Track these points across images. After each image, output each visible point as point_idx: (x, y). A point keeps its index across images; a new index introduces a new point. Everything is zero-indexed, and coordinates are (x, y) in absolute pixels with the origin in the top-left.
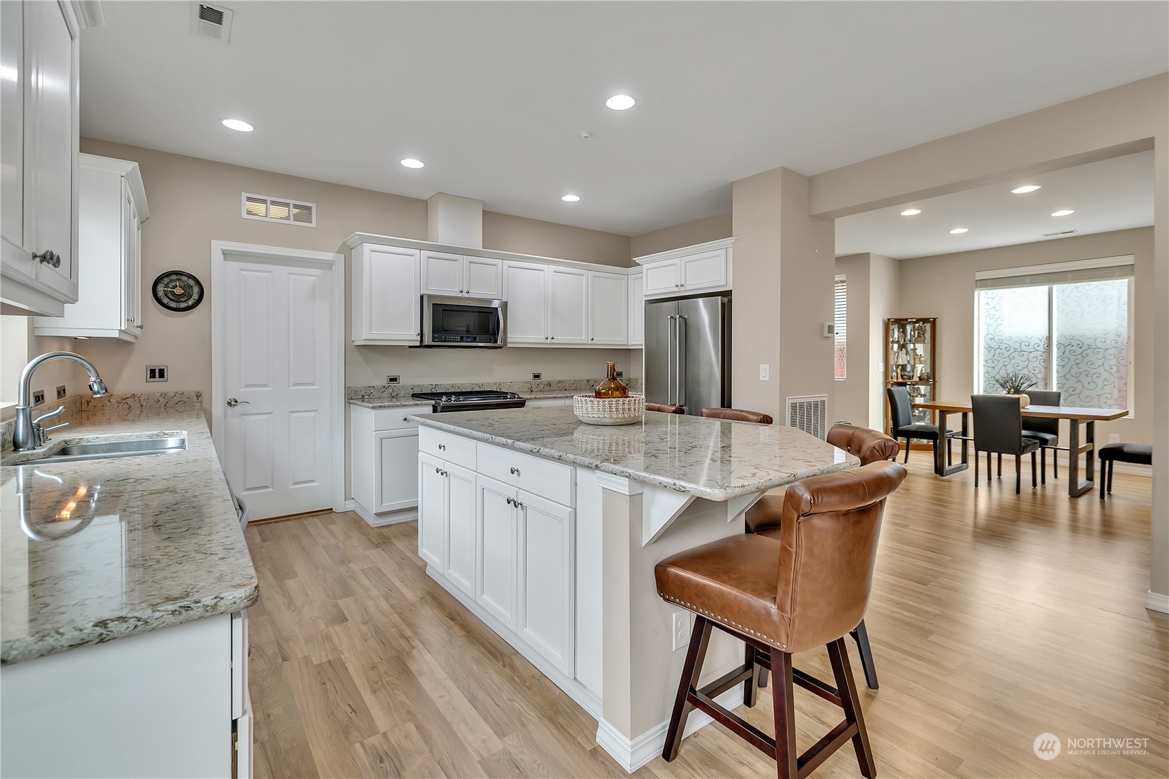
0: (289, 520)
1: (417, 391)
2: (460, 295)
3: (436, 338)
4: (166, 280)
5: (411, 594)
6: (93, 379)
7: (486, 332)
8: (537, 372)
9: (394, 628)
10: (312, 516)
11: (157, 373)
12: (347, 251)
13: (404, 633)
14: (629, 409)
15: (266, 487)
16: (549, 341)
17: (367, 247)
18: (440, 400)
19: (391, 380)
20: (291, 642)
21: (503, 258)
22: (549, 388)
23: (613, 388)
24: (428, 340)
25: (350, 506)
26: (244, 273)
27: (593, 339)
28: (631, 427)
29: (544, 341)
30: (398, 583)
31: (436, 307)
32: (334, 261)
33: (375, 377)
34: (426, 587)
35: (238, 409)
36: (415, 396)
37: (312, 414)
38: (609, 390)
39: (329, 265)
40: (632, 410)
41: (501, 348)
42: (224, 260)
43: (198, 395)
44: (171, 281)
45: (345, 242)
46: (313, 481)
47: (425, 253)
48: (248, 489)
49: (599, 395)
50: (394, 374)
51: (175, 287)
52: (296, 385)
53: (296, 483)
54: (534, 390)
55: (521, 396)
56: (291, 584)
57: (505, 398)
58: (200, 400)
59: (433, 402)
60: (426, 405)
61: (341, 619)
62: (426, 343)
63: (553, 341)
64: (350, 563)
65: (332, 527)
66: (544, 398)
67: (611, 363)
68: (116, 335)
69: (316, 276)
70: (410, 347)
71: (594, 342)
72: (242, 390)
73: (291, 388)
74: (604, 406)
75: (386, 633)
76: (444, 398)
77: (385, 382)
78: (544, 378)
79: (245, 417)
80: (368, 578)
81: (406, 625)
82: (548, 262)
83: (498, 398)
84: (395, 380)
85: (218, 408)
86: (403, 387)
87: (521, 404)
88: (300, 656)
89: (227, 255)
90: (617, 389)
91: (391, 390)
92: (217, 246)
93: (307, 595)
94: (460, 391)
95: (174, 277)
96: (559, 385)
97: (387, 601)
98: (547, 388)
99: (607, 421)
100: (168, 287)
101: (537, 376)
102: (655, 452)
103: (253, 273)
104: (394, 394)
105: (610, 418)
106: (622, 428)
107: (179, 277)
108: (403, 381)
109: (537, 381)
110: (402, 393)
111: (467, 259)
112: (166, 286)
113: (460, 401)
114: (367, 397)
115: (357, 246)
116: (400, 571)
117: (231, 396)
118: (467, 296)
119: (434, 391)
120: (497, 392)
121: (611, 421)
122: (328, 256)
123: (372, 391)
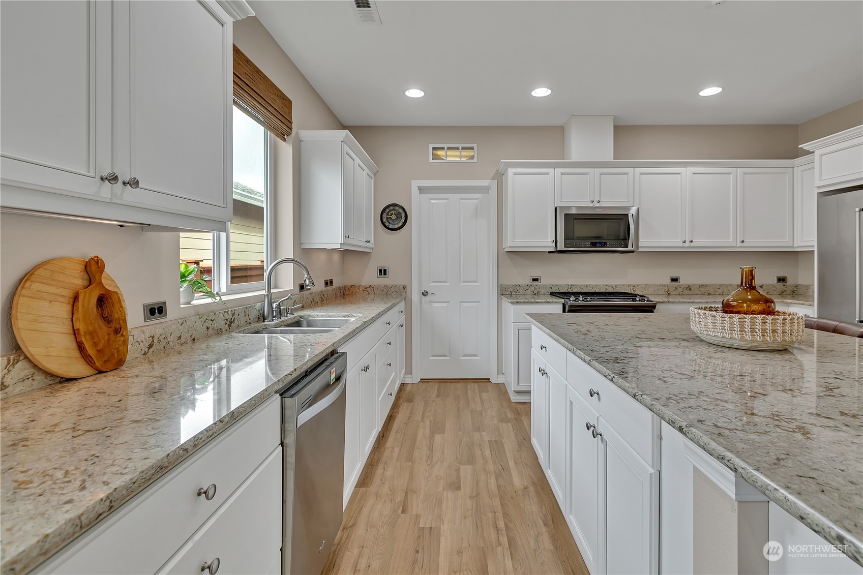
0: (460, 382)
1: (555, 290)
2: (591, 205)
3: (568, 244)
4: (387, 210)
5: (518, 480)
6: (306, 276)
7: (617, 238)
8: (675, 275)
9: (491, 512)
10: (475, 382)
11: (383, 272)
12: (500, 177)
13: (497, 522)
14: (774, 331)
15: (445, 356)
16: (687, 244)
17: (511, 171)
18: (569, 299)
19: (534, 280)
20: (415, 495)
21: (635, 166)
22: (689, 292)
23: (750, 300)
24: (561, 247)
25: (501, 379)
26: (432, 201)
27: (743, 242)
28: (778, 356)
29: (681, 244)
30: (511, 464)
31: (567, 216)
32: (490, 186)
33: (521, 276)
34: (534, 477)
35: (427, 298)
36: (553, 294)
37: (476, 304)
38: (743, 303)
39: (486, 190)
40: (780, 332)
41: (633, 252)
42: (420, 193)
43: (404, 288)
44: (390, 211)
45: (497, 171)
46: (476, 356)
47: (559, 171)
48: (434, 356)
49: (727, 309)
50: (536, 276)
51: (392, 214)
52: (464, 282)
53: (465, 356)
54: (672, 293)
55: (651, 299)
56: (438, 438)
57: (634, 300)
58: (405, 291)
59: (563, 301)
60: (556, 303)
61: (455, 486)
62: (559, 249)
63: (692, 244)
64: (483, 431)
65: (485, 395)
66: (679, 302)
67: (746, 267)
68: (338, 246)
69: (478, 199)
70: (549, 252)
71: (744, 244)
72: (431, 284)
73: (462, 284)
74: (732, 323)
75: (483, 516)
76: (572, 298)
77: (528, 281)
78: (683, 281)
79: (432, 304)
80: (491, 451)
81: (503, 513)
82: (686, 165)
83: (627, 299)
84: (537, 280)
85: (415, 296)
86: (543, 286)
87: (649, 309)
88: (414, 513)
89: (421, 190)
90: (756, 301)
91: (534, 288)
92: (415, 184)
93: (443, 453)
94: (594, 291)
95: (391, 208)
96: (701, 289)
97: (497, 481)
98: (687, 292)
99: (737, 343)
100: (388, 215)
101: (675, 280)
102: (806, 419)
103: (436, 201)
104: (536, 292)
105: (742, 339)
106: (760, 356)
107: (394, 208)
108: (544, 281)
109: (675, 284)
110: (542, 291)
111: (598, 171)
112: (388, 214)
113: (588, 301)
114: (514, 293)
115: (505, 172)
116: (518, 451)
117: (424, 289)
118: (598, 205)
119: (570, 290)
120: (631, 294)
121: (743, 344)
122: (485, 183)
123: (518, 288)
